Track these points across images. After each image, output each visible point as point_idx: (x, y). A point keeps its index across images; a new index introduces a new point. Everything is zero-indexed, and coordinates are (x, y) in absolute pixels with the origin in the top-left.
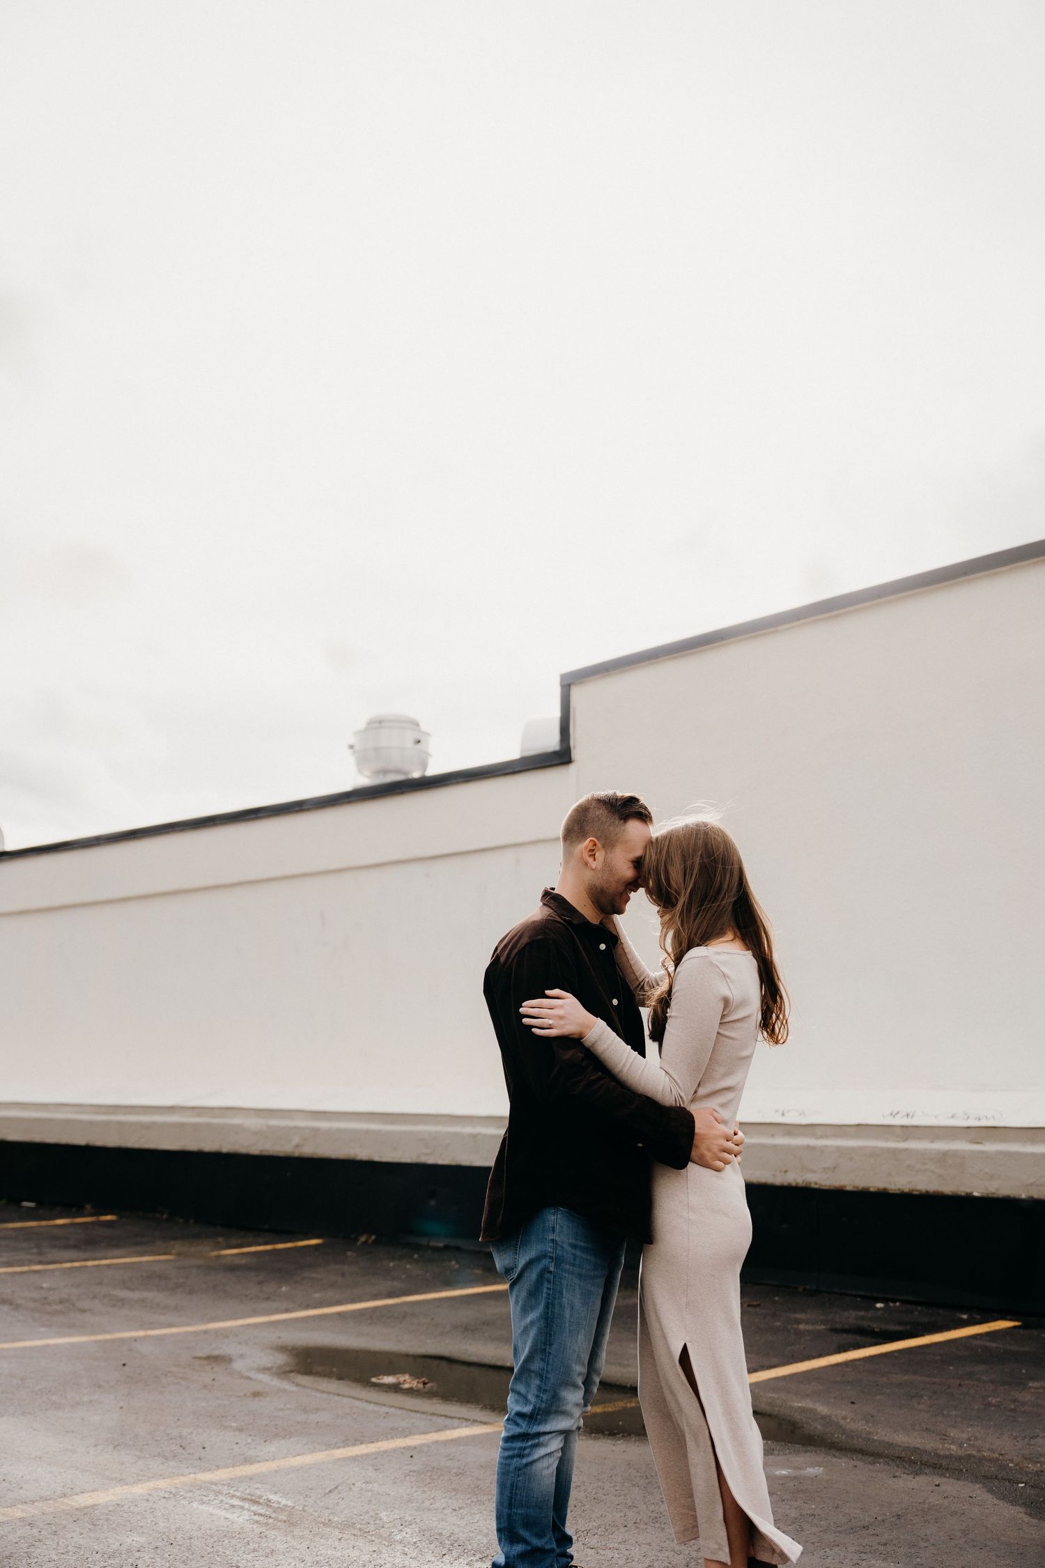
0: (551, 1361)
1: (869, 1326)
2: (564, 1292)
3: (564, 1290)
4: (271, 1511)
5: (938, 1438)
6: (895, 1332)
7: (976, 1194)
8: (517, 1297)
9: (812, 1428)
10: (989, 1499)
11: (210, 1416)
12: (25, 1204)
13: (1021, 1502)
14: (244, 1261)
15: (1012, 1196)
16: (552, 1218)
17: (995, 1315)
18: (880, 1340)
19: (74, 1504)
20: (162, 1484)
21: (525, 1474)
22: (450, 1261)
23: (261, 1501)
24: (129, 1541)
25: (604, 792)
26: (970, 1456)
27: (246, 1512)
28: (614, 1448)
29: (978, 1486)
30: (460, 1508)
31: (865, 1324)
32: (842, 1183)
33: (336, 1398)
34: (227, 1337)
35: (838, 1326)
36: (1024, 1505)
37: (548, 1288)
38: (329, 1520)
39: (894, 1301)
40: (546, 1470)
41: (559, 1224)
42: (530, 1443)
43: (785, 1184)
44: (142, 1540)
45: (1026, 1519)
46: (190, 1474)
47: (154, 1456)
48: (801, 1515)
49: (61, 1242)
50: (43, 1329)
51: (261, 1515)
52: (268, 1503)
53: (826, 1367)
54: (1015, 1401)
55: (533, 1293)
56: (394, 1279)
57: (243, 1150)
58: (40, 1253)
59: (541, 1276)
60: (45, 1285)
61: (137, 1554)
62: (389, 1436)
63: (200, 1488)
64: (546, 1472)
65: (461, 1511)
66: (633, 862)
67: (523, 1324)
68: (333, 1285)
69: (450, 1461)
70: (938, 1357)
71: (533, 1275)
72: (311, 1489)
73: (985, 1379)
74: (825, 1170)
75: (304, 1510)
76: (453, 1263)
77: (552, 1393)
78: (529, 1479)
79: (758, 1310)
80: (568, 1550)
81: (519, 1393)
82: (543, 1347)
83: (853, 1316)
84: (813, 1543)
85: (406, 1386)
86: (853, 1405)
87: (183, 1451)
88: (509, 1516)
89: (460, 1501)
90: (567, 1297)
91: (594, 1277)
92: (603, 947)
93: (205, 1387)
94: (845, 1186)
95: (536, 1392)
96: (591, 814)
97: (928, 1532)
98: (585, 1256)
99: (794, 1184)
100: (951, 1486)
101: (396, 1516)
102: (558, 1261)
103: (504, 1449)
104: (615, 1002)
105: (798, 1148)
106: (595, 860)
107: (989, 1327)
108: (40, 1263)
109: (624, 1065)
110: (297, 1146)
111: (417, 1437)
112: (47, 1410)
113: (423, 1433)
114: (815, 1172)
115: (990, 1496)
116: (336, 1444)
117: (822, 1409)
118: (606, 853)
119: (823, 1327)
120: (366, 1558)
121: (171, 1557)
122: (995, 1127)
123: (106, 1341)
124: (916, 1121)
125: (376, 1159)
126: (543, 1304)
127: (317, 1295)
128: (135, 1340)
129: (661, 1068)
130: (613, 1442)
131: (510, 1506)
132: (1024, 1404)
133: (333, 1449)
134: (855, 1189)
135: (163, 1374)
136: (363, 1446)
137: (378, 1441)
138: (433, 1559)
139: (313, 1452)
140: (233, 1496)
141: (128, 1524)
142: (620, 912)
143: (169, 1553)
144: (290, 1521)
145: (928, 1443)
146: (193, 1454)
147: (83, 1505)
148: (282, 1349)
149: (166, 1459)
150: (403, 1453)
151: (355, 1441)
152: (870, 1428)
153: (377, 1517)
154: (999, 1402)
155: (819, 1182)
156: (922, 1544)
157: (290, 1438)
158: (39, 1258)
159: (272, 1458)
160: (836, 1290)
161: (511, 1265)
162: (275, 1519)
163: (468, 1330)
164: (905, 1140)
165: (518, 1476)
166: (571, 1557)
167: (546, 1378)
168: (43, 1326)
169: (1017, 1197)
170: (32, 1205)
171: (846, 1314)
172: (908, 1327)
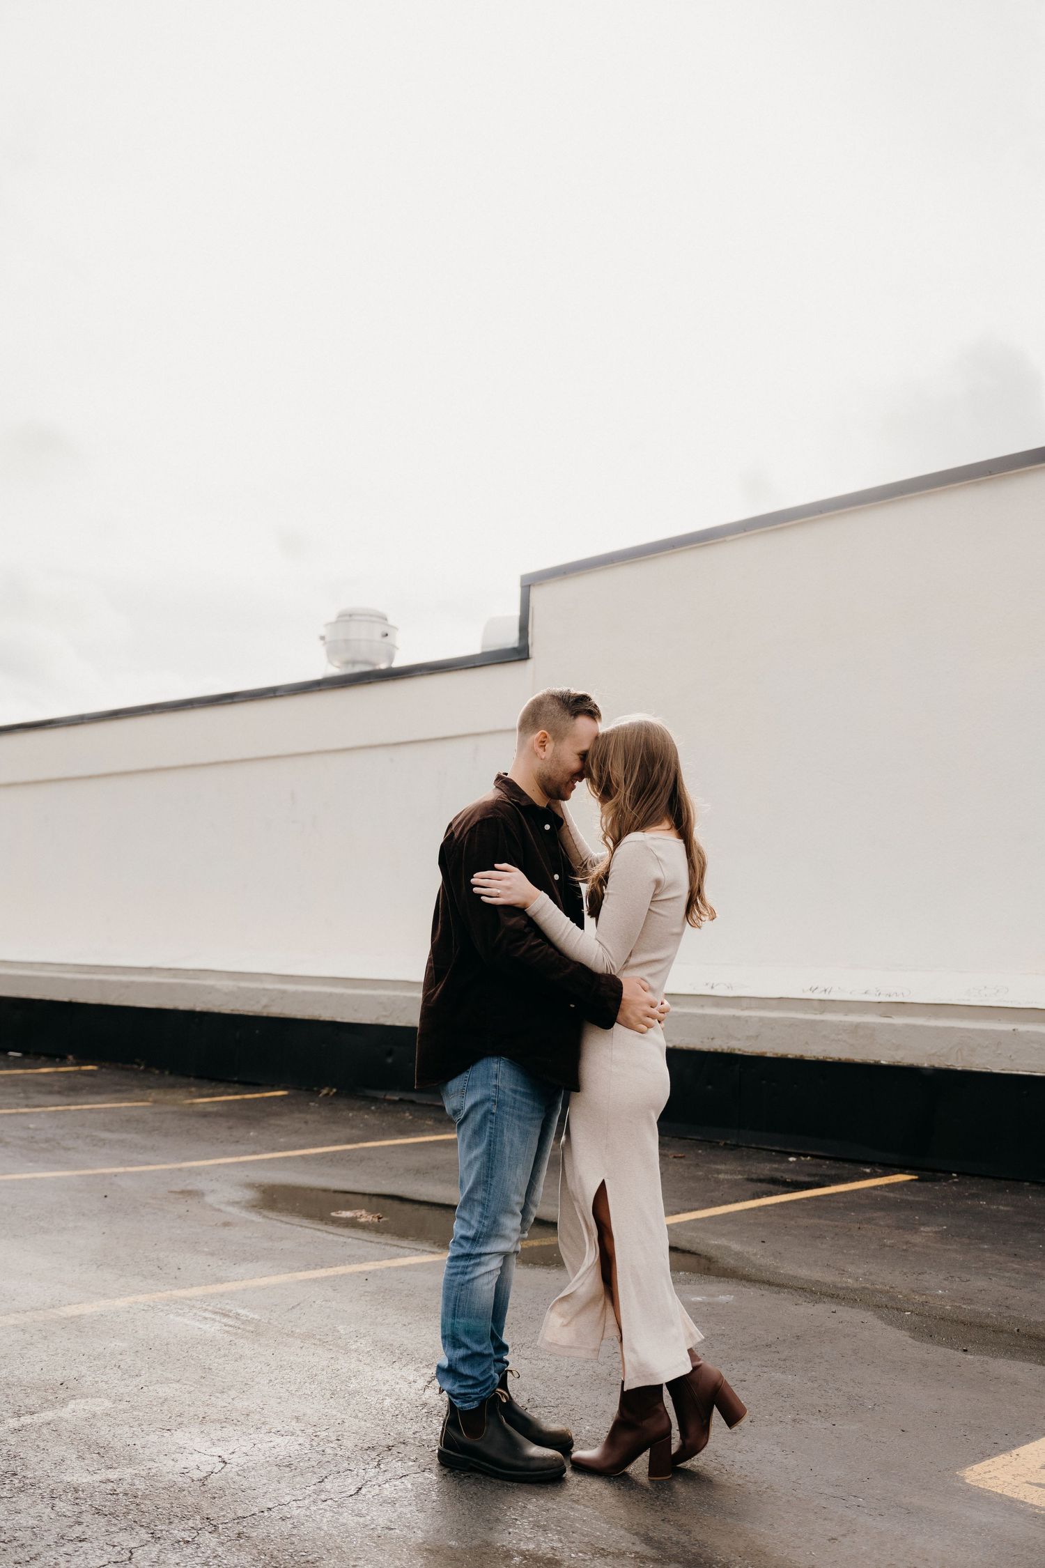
0: (492, 1191)
1: (782, 1177)
2: (505, 1132)
3: (505, 1129)
4: (240, 1323)
5: (837, 1272)
6: (805, 1183)
7: (883, 1062)
8: (463, 1135)
9: (726, 1262)
10: (879, 1324)
11: (185, 1242)
12: (11, 1053)
13: (906, 1327)
14: (215, 1109)
15: (915, 1064)
16: (496, 1066)
17: (896, 1169)
18: (791, 1189)
19: (61, 1314)
20: (141, 1298)
21: (467, 1288)
22: (405, 1113)
23: (231, 1314)
24: (113, 1345)
25: (560, 688)
26: (864, 1288)
27: (217, 1323)
28: (548, 1276)
29: (869, 1313)
30: (409, 1324)
31: (778, 1175)
32: (764, 1050)
33: (299, 1229)
34: (200, 1174)
35: (754, 1176)
36: (909, 1329)
37: (491, 1128)
38: (292, 1332)
39: (805, 1156)
40: (485, 1287)
41: (502, 1072)
42: (472, 1262)
43: (712, 1050)
44: (124, 1345)
45: (911, 1341)
46: (167, 1290)
47: (134, 1275)
48: (712, 1335)
49: (45, 1088)
50: (30, 1164)
51: (231, 1326)
52: (237, 1316)
53: (741, 1211)
54: (907, 1243)
55: (478, 1132)
56: (352, 1127)
57: (216, 1010)
58: (27, 1098)
59: (485, 1117)
60: (31, 1126)
61: (120, 1357)
62: (347, 1262)
63: (176, 1302)
64: (486, 1288)
65: (410, 1326)
66: (579, 754)
67: (468, 1159)
68: (296, 1132)
69: (401, 1284)
70: (841, 1205)
71: (477, 1117)
72: (276, 1305)
73: (882, 1223)
74: (748, 1038)
75: (270, 1323)
76: (407, 1114)
77: (493, 1219)
78: (471, 1293)
79: (682, 1160)
80: (504, 1357)
81: (464, 1219)
82: (485, 1179)
83: (768, 1168)
84: (721, 1358)
85: (363, 1220)
86: (763, 1244)
87: (160, 1271)
88: (453, 1324)
89: (410, 1317)
90: (507, 1136)
91: (532, 1119)
92: (547, 827)
93: (180, 1217)
94: (766, 1053)
95: (478, 1218)
96: (544, 709)
97: (823, 1351)
98: (524, 1100)
99: (719, 1050)
100: (846, 1313)
101: (351, 1329)
102: (499, 1104)
103: (449, 1267)
104: (556, 877)
105: (724, 1017)
106: (545, 751)
107: (889, 1180)
108: (27, 1106)
109: (562, 934)
110: (265, 1006)
111: (371, 1263)
112: (36, 1233)
113: (377, 1260)
114: (739, 1040)
115: (880, 1322)
116: (299, 1267)
117: (736, 1247)
118: (555, 744)
119: (740, 1177)
120: (325, 1363)
121: (150, 1359)
122: (903, 1003)
123: (89, 1176)
124: (832, 996)
125: (339, 1020)
126: (486, 1141)
127: (282, 1140)
128: (116, 1176)
129: (596, 939)
130: (548, 1271)
131: (454, 1316)
132: (915, 1245)
133: (295, 1272)
134: (775, 1056)
135: (141, 1205)
136: (323, 1270)
137: (336, 1266)
138: (384, 1365)
139: (278, 1274)
140: (206, 1310)
141: (111, 1331)
142: (566, 798)
143: (148, 1356)
144: (257, 1332)
145: (829, 1277)
146: (169, 1274)
147: (70, 1315)
148: (251, 1186)
149: (145, 1277)
150: (359, 1277)
151: (316, 1265)
152: (777, 1263)
153: (335, 1330)
154: (893, 1243)
155: (743, 1048)
156: (817, 1360)
157: (257, 1262)
158: (25, 1102)
159: (241, 1279)
160: (753, 1145)
161: (458, 1107)
162: (244, 1330)
163: (420, 1173)
164: (822, 1013)
165: (462, 1290)
166: (507, 1363)
167: (487, 1206)
168: (31, 1161)
169: (920, 1065)
170: (18, 1054)
171: (762, 1165)
172: (817, 1179)
